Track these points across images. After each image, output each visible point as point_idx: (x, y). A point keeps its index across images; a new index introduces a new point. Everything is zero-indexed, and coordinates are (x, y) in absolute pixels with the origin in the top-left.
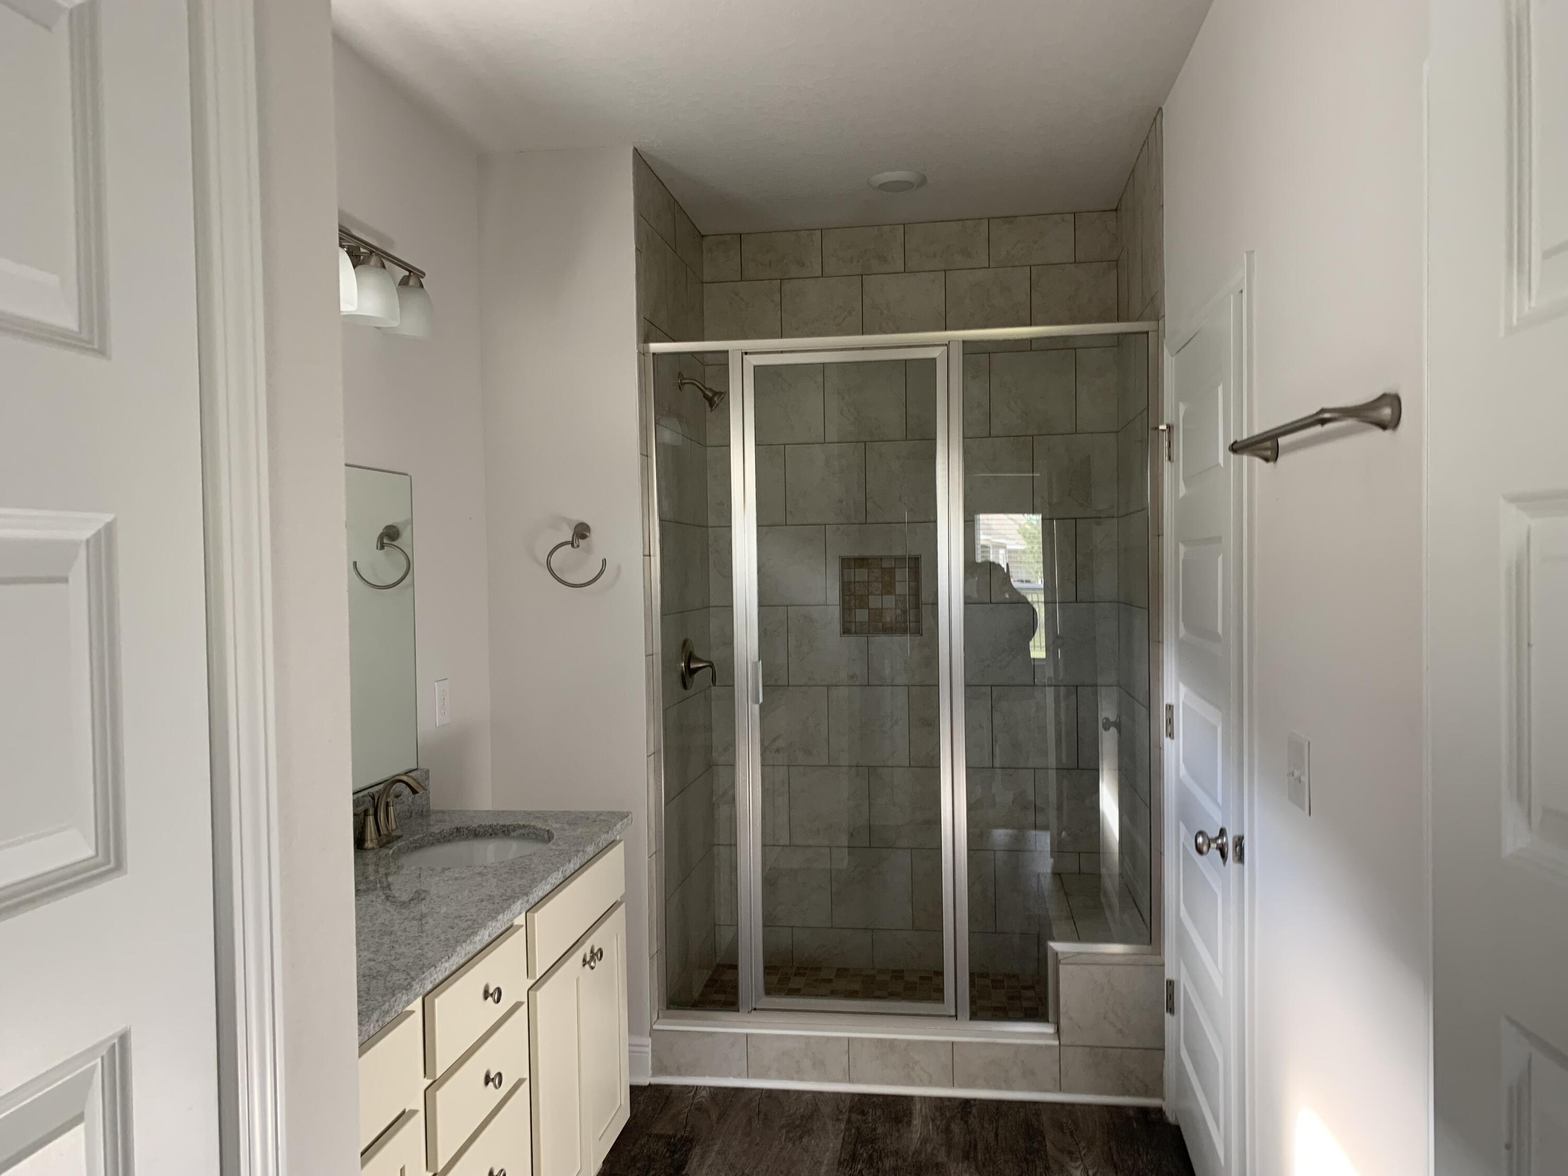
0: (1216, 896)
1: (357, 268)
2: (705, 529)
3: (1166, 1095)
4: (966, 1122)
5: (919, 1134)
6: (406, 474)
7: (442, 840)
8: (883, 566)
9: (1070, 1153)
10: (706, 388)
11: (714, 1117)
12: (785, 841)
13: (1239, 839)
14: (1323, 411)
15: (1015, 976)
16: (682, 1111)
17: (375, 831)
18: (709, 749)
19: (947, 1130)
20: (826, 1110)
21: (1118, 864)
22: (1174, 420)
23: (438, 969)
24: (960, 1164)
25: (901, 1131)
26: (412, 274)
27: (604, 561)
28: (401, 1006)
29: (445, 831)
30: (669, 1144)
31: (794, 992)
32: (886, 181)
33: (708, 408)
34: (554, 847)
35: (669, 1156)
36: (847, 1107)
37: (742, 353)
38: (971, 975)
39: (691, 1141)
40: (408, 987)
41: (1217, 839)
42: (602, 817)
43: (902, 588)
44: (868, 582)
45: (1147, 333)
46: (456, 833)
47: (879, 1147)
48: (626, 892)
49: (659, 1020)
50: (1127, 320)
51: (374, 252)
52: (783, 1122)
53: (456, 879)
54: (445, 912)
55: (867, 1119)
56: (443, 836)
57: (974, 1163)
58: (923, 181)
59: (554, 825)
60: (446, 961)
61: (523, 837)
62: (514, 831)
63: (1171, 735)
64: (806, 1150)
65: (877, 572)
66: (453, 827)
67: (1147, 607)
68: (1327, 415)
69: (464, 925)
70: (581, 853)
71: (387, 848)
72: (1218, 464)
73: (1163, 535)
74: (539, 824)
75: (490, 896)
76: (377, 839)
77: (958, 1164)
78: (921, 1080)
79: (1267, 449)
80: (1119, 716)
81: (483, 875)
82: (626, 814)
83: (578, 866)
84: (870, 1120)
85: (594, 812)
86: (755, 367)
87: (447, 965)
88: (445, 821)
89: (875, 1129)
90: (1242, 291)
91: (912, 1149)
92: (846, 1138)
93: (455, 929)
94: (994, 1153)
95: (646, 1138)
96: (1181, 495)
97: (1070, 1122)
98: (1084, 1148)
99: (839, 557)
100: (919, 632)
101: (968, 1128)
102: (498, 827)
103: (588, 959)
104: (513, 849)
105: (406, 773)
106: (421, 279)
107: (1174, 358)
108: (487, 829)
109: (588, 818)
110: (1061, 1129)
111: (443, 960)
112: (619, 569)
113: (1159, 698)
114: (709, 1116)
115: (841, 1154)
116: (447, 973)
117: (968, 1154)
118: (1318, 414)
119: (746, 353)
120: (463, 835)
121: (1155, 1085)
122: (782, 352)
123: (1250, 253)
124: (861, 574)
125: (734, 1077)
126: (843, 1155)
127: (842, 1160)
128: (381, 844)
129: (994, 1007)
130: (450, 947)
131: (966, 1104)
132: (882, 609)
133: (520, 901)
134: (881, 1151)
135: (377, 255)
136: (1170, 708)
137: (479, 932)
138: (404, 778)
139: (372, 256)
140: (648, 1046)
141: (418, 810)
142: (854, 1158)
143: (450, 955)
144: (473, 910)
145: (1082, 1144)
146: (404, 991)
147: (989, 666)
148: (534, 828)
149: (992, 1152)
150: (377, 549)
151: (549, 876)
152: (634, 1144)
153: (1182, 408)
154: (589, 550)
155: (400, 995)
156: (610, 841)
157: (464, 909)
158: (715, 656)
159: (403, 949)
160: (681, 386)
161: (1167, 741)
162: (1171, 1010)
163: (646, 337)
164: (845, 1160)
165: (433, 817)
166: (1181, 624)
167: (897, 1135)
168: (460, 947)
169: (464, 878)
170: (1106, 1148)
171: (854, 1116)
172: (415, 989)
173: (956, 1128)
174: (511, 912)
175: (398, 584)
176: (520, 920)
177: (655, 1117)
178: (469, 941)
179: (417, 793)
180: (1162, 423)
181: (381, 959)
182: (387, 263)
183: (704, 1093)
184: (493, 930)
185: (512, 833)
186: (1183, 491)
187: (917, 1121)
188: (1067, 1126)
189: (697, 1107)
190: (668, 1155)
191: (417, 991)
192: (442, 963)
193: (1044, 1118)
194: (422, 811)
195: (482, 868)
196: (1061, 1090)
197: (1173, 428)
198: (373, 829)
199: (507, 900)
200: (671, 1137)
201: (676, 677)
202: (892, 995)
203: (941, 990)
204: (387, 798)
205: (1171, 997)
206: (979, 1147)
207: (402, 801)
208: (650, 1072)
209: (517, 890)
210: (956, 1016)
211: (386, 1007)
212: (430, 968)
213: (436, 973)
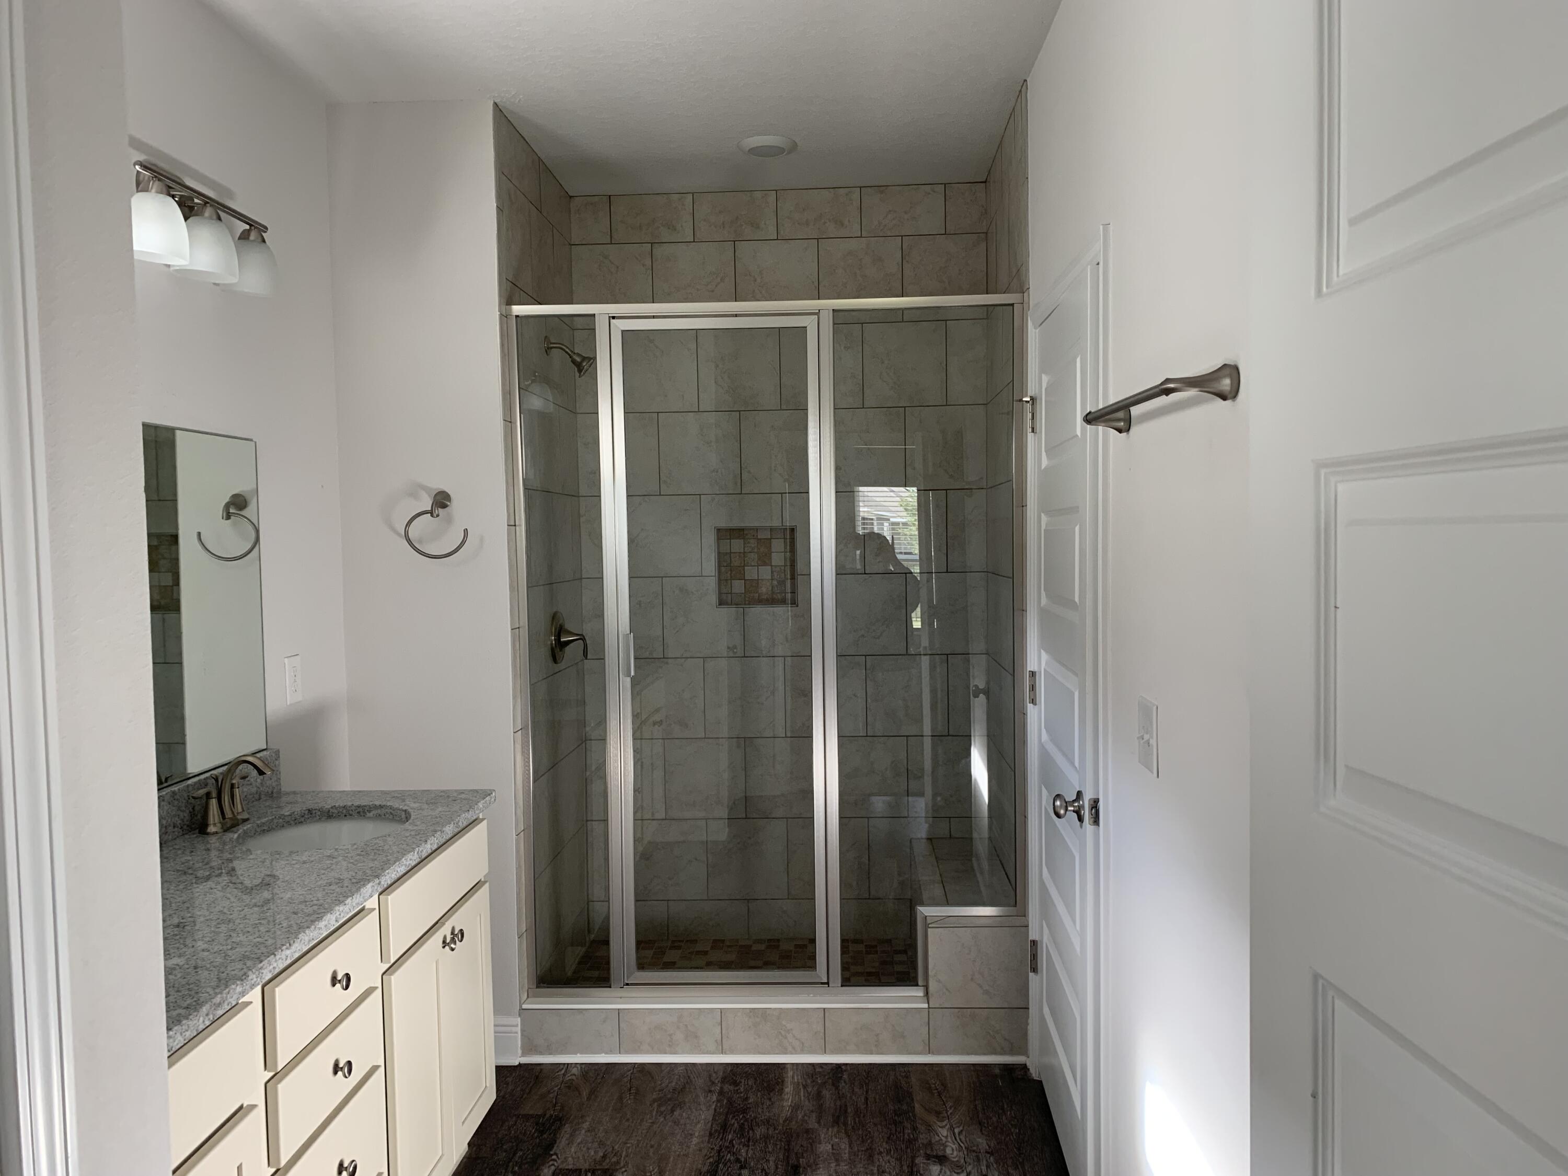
0: (1075, 857)
1: (189, 221)
2: (576, 498)
3: (1031, 1052)
4: (837, 1088)
5: (790, 1101)
6: (251, 440)
7: (292, 822)
8: (759, 537)
9: (938, 1114)
10: (574, 353)
11: (585, 1094)
12: (661, 815)
13: (1095, 802)
14: (1168, 381)
15: (889, 941)
16: (552, 1089)
17: (219, 815)
18: (582, 723)
19: (819, 1095)
20: (700, 1082)
21: (987, 827)
22: (1037, 392)
23: (278, 957)
24: (830, 1129)
25: (772, 1100)
26: (253, 228)
27: (466, 531)
28: (235, 997)
29: (296, 813)
30: (537, 1124)
31: (669, 966)
32: (755, 146)
33: (577, 374)
34: (410, 828)
35: (537, 1136)
36: (719, 1079)
37: (609, 317)
38: (844, 941)
39: (560, 1119)
40: (243, 977)
41: (1074, 801)
42: (463, 796)
43: (778, 559)
44: (744, 552)
45: (1012, 305)
46: (308, 815)
47: (751, 1116)
48: (489, 872)
49: (529, 999)
50: (996, 292)
51: (208, 203)
52: (655, 1096)
53: (304, 862)
54: (289, 898)
55: (739, 1089)
56: (294, 819)
57: (844, 1128)
58: (794, 147)
59: (413, 805)
60: (287, 948)
61: (379, 817)
62: (369, 812)
63: (1033, 701)
64: (676, 1123)
65: (753, 543)
66: (304, 809)
67: (1012, 575)
68: (1172, 386)
69: (310, 910)
70: (439, 833)
71: (232, 832)
72: (1077, 436)
73: (1026, 506)
74: (396, 804)
75: (340, 879)
76: (220, 823)
77: (828, 1129)
78: (794, 1048)
79: (1119, 420)
80: (988, 683)
81: (334, 858)
82: (489, 792)
83: (435, 847)
84: (742, 1089)
85: (456, 791)
86: (623, 331)
87: (288, 952)
88: (297, 802)
89: (747, 1099)
90: (1098, 264)
91: (783, 1115)
92: (718, 1110)
93: (299, 915)
94: (864, 1117)
95: (514, 1119)
96: (1043, 467)
97: (938, 1083)
98: (951, 1108)
99: (715, 527)
100: (794, 603)
101: (839, 1093)
102: (353, 808)
103: (448, 940)
104: (367, 830)
105: (253, 754)
106: (263, 234)
107: (1037, 331)
108: (341, 810)
109: (448, 797)
110: (930, 1089)
111: (284, 947)
112: (482, 539)
113: (1023, 665)
114: (580, 1094)
115: (712, 1125)
116: (289, 961)
117: (839, 1119)
118: (1162, 384)
119: (614, 318)
120: (316, 816)
121: (1020, 1044)
122: (654, 317)
123: (1106, 225)
124: (737, 545)
125: (606, 1053)
126: (714, 1126)
127: (713, 1131)
128: (225, 828)
129: (867, 972)
130: (292, 934)
131: (838, 1068)
132: (758, 579)
133: (371, 884)
134: (752, 1120)
135: (211, 206)
136: (1033, 674)
137: (324, 918)
138: (250, 759)
139: (206, 206)
140: (517, 1026)
141: (268, 792)
142: (724, 1128)
143: (292, 942)
144: (320, 895)
145: (949, 1104)
146: (238, 982)
147: (863, 636)
148: (391, 807)
149: (862, 1115)
150: (223, 518)
151: (403, 857)
152: (502, 1126)
153: (1045, 379)
154: (449, 520)
155: (233, 986)
156: (471, 821)
157: (311, 894)
158: (588, 629)
159: (242, 938)
160: (548, 350)
161: (1030, 706)
162: (1035, 970)
163: (509, 299)
164: (716, 1131)
165: (284, 799)
166: (1043, 593)
167: (768, 1103)
168: (303, 934)
169: (312, 861)
170: (972, 1107)
171: (727, 1087)
172: (252, 980)
173: (827, 1094)
174: (360, 895)
175: (246, 556)
176: (372, 903)
177: (524, 1097)
178: (313, 927)
179: (264, 773)
180: (1026, 396)
181: (216, 949)
182: (222, 214)
183: (575, 1071)
184: (340, 914)
185: (367, 813)
186: (1045, 462)
187: (789, 1089)
188: (936, 1087)
189: (567, 1085)
190: (536, 1134)
191: (253, 982)
192: (282, 951)
193: (913, 1080)
194: (272, 793)
195: (332, 851)
196: (930, 1052)
197: (1036, 399)
198: (216, 813)
199: (357, 883)
200: (539, 1116)
201: (544, 652)
202: (767, 965)
203: (813, 957)
204: (231, 779)
205: (1034, 957)
206: (849, 1110)
207: (249, 783)
208: (520, 1052)
209: (369, 872)
210: (828, 983)
211: (218, 999)
212: (268, 957)
213: (276, 961)
